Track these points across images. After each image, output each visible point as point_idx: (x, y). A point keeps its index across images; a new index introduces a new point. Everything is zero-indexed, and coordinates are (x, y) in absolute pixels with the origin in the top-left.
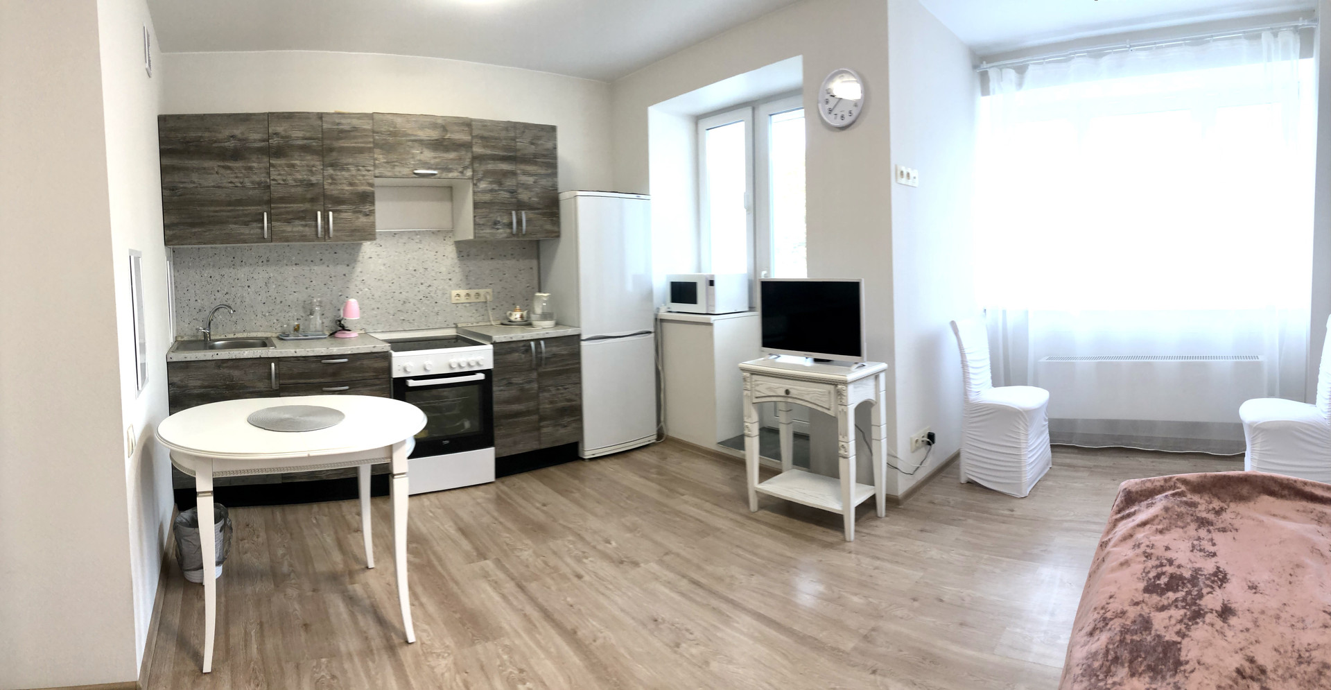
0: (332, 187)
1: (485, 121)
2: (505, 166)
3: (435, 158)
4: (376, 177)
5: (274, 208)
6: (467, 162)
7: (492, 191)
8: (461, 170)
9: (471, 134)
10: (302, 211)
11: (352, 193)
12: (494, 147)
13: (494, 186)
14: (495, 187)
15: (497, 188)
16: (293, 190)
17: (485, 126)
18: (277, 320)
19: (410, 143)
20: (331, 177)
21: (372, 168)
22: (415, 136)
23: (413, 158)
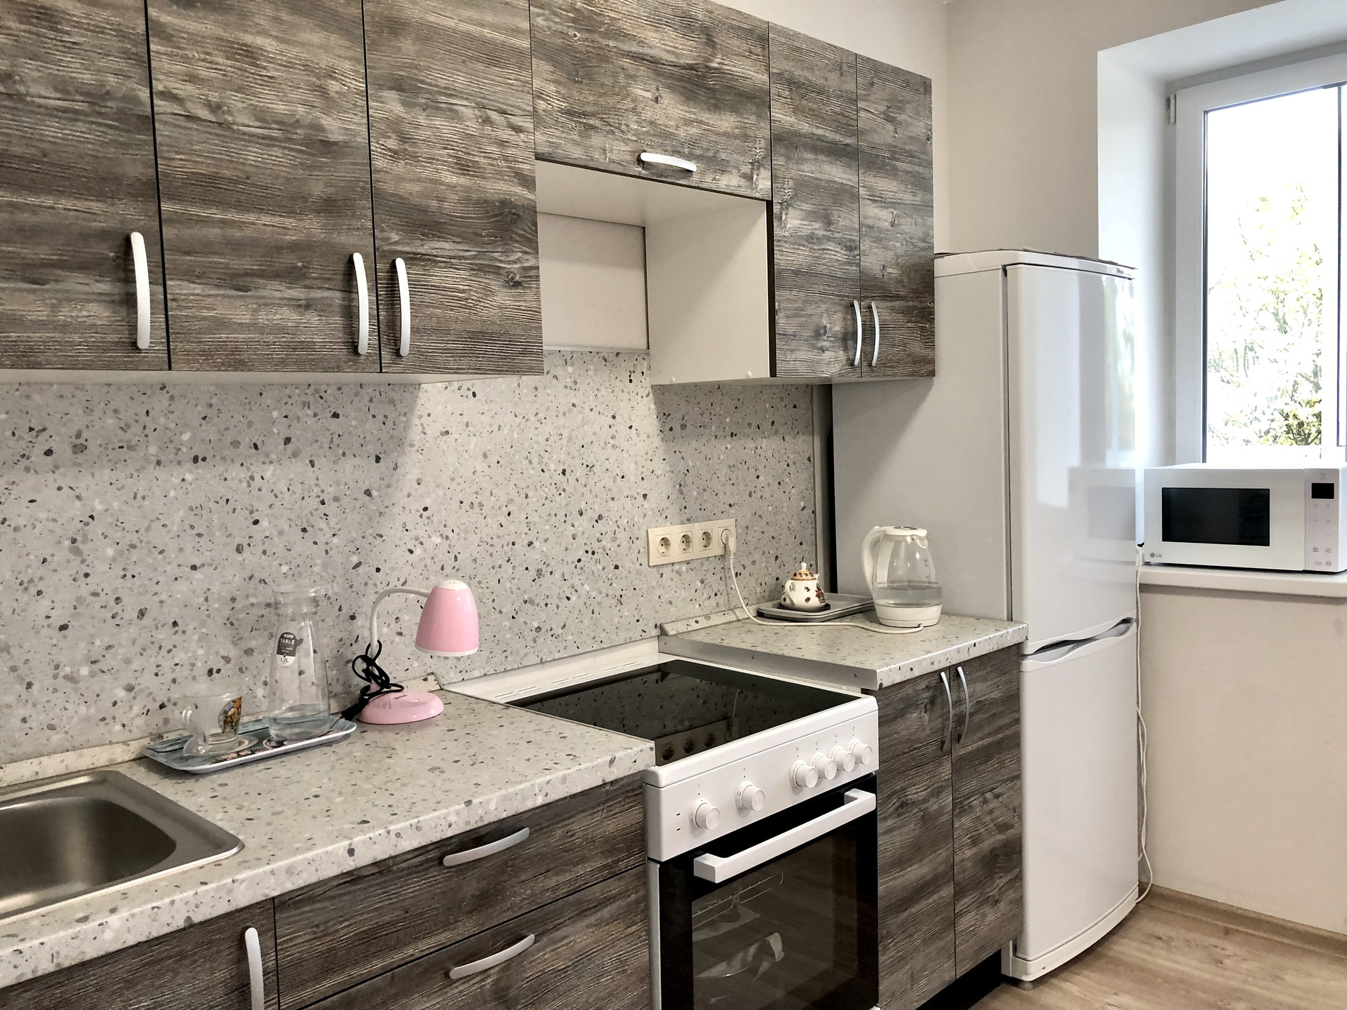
0: (400, 167)
1: (796, 35)
2: (837, 173)
3: (688, 122)
4: (539, 157)
5: (177, 220)
6: (760, 150)
7: (811, 238)
8: (746, 169)
9: (768, 67)
10: (294, 247)
11: (467, 201)
12: (816, 115)
13: (817, 225)
14: (817, 228)
15: (821, 233)
16: (253, 155)
17: (798, 49)
18: (130, 689)
19: (626, 62)
20: (395, 126)
21: (527, 124)
22: (641, 43)
23: (634, 110)
